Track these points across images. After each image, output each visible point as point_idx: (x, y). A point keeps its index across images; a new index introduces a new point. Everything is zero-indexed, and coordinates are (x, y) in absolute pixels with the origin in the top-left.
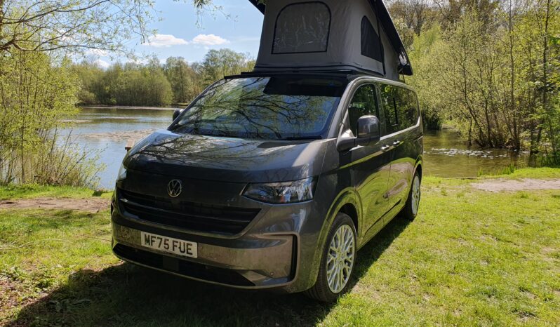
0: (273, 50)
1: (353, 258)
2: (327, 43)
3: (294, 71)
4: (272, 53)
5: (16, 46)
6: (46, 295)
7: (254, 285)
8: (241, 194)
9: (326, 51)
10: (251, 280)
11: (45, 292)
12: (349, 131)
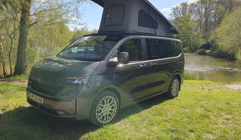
0: (104, 24)
1: (116, 110)
2: (122, 21)
3: (110, 33)
4: (104, 26)
5: (37, 24)
6: (3, 113)
7: (60, 116)
8: (57, 81)
9: (122, 25)
10: (59, 114)
11: (3, 112)
12: (116, 58)
